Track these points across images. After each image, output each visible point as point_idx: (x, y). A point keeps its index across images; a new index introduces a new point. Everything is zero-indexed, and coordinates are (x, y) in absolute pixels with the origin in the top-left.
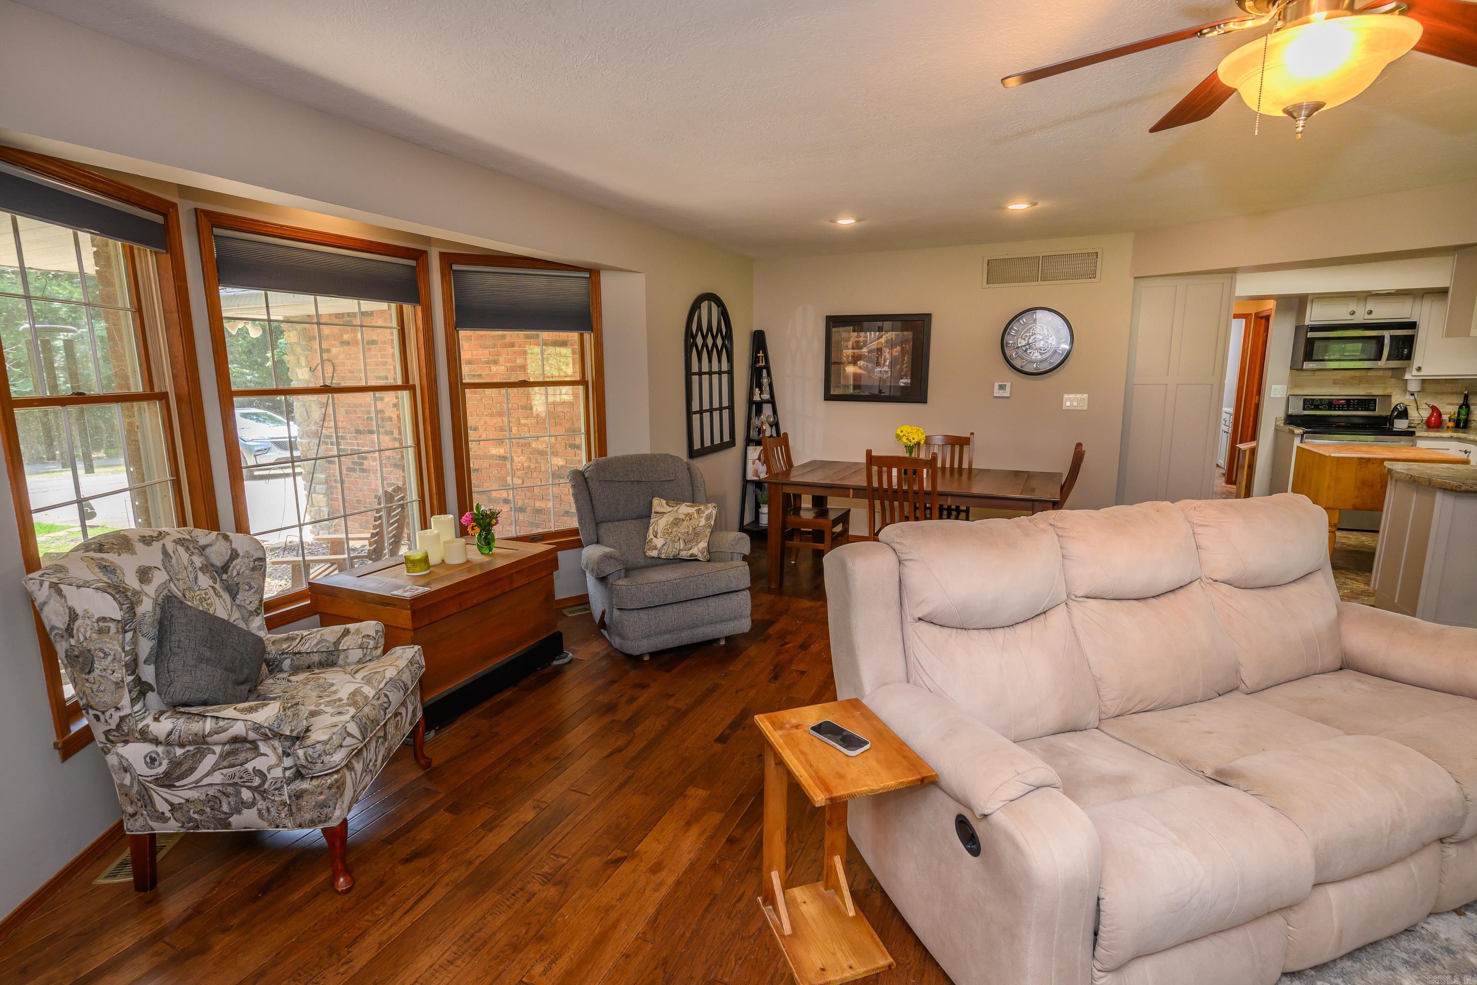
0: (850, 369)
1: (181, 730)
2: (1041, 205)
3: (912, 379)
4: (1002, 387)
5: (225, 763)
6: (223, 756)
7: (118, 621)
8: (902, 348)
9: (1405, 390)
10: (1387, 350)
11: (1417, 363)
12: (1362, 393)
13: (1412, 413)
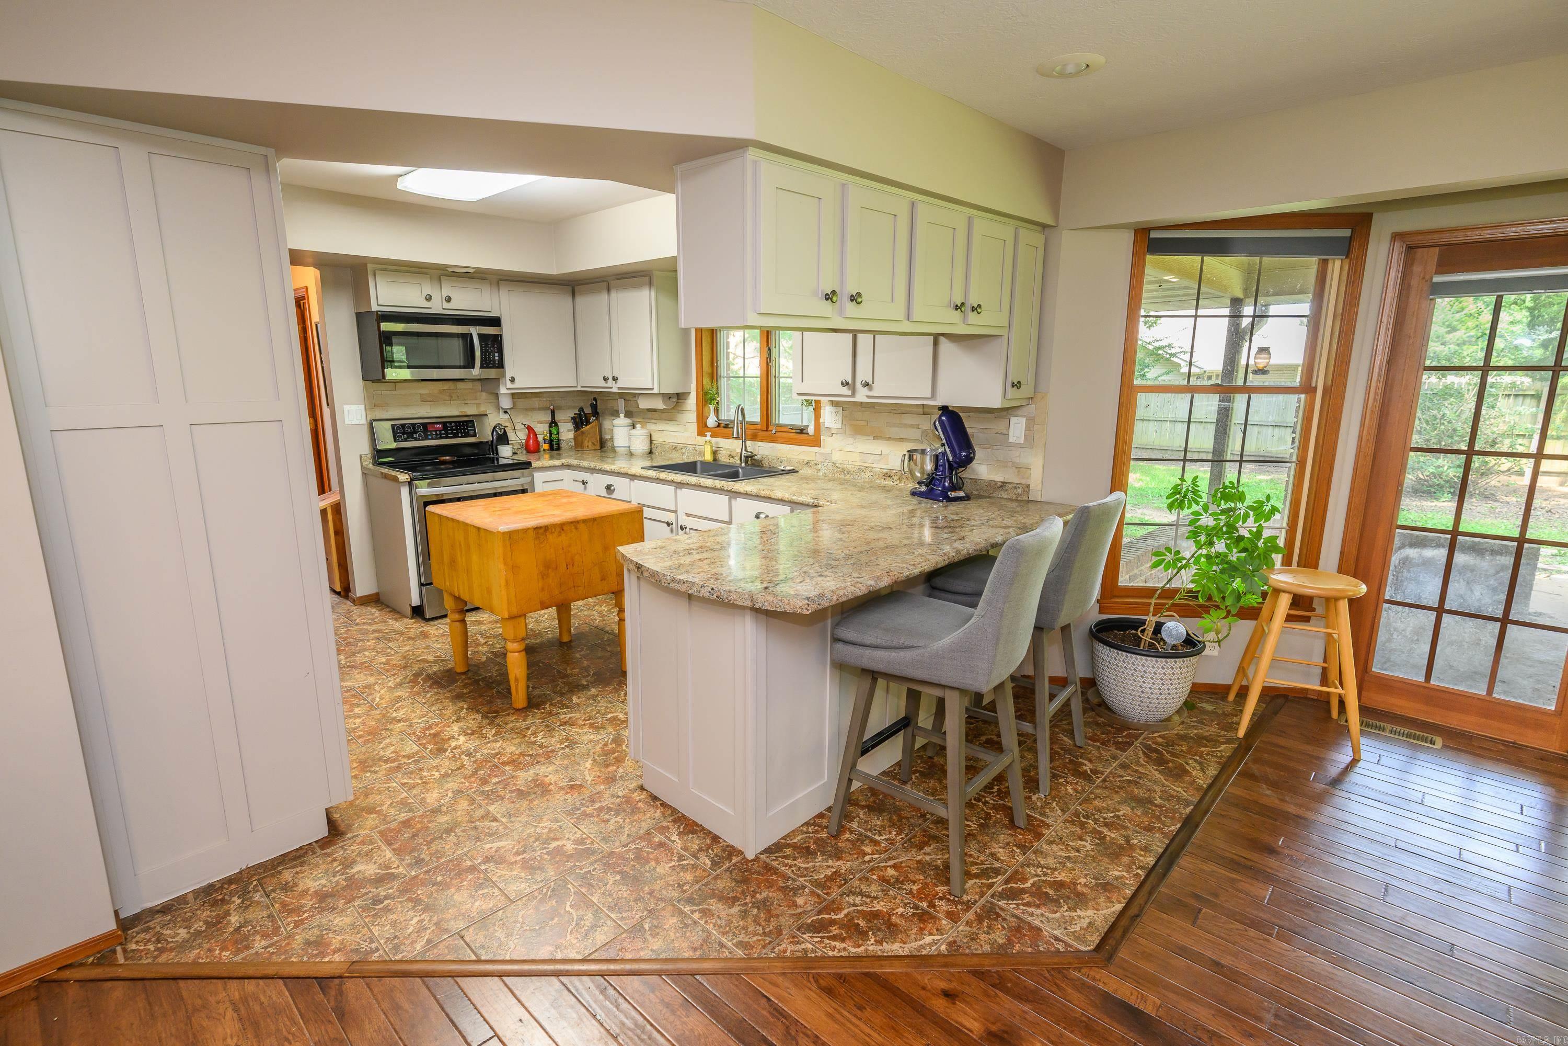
9: (498, 407)
10: (478, 353)
11: (509, 371)
12: (455, 412)
13: (511, 436)
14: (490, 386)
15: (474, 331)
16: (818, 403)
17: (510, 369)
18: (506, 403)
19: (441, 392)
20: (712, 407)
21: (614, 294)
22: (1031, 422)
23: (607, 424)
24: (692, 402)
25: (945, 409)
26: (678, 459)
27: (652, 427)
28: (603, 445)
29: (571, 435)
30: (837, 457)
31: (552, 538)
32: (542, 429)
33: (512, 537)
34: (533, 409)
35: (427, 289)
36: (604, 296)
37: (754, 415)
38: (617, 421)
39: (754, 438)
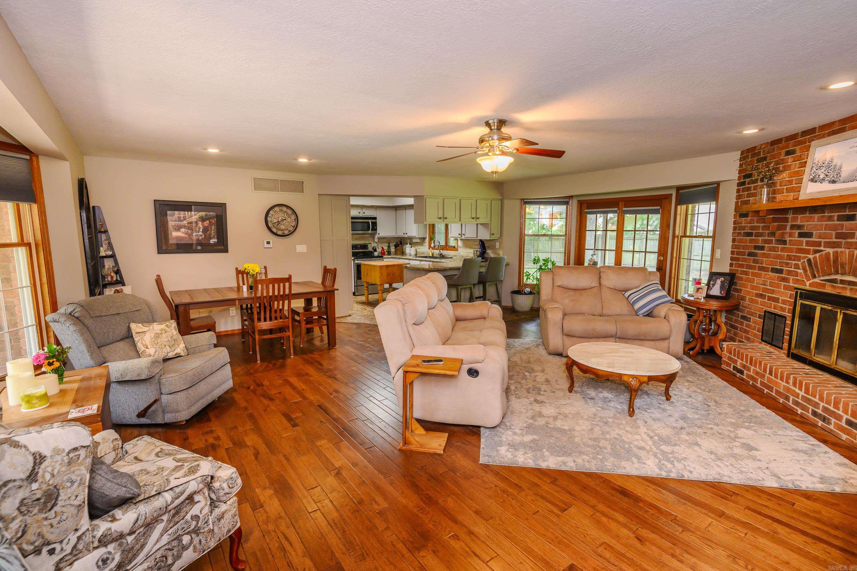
0: (175, 234)
1: (146, 514)
2: (313, 161)
3: (218, 238)
4: (268, 243)
5: (171, 525)
6: (169, 521)
7: (88, 447)
8: (210, 222)
9: (374, 241)
10: (371, 227)
11: (378, 232)
12: (363, 243)
13: (377, 250)
14: (373, 235)
15: (370, 221)
16: (457, 239)
17: (378, 231)
18: (376, 240)
19: (360, 237)
20: (433, 241)
21: (407, 211)
22: (500, 243)
23: (404, 247)
24: (427, 240)
25: (481, 240)
26: (423, 255)
27: (416, 247)
28: (403, 253)
29: (394, 250)
30: (462, 254)
31: (389, 268)
32: (386, 248)
33: (381, 267)
34: (383, 242)
35: (359, 211)
36: (404, 211)
37: (443, 243)
38: (407, 246)
39: (443, 249)
